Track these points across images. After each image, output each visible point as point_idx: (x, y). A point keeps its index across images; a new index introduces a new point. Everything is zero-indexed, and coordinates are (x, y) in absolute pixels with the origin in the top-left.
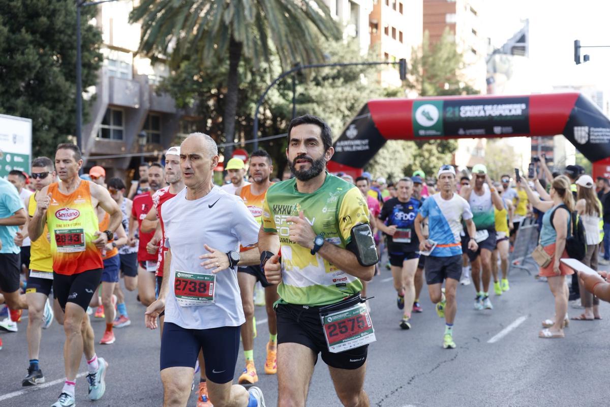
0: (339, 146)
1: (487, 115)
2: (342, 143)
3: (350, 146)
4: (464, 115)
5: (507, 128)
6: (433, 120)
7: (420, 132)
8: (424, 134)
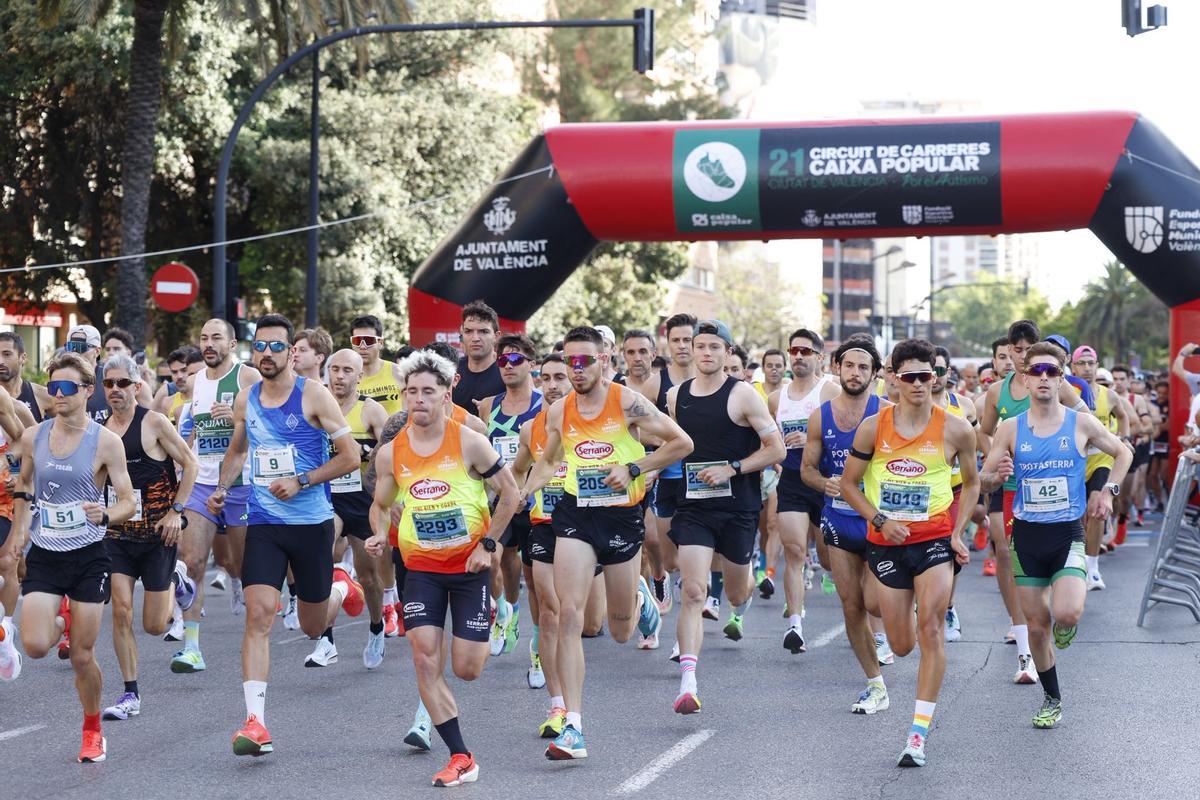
0: (462, 257)
1: (884, 170)
2: (471, 246)
3: (496, 255)
4: (819, 172)
5: (938, 208)
6: (732, 185)
7: (694, 217)
8: (706, 223)
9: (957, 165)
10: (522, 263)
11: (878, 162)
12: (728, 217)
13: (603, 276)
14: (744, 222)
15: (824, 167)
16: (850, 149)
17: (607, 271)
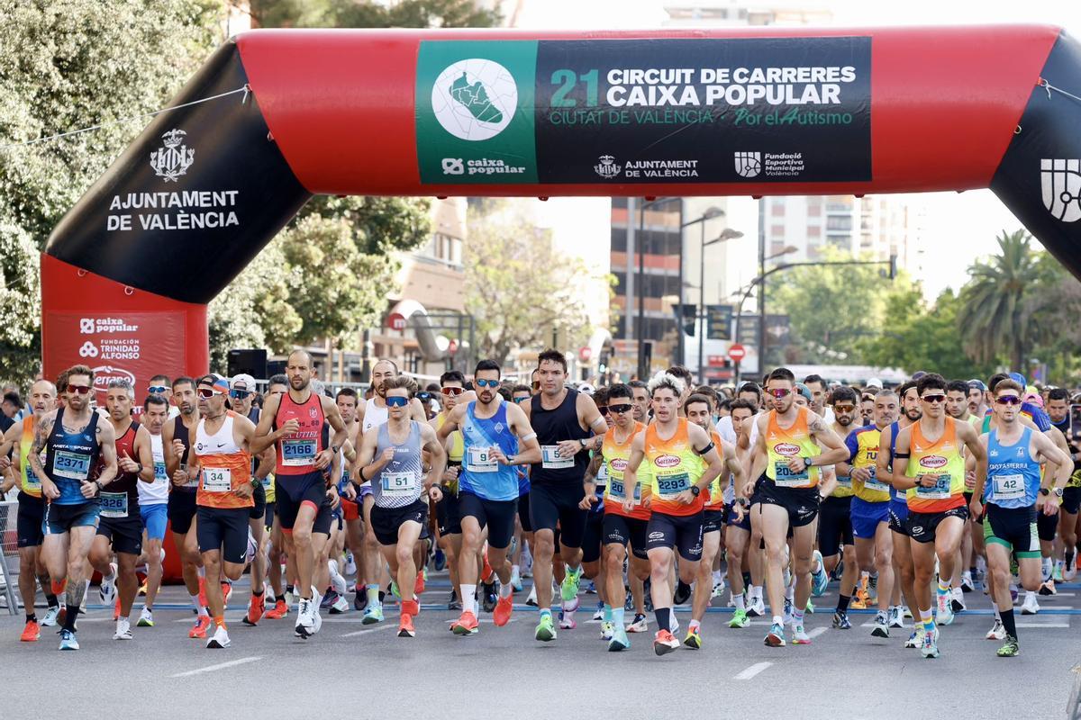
0: (119, 212)
1: (710, 102)
2: (132, 198)
3: (166, 210)
4: (622, 102)
5: (783, 156)
6: (498, 119)
7: (445, 161)
8: (461, 171)
9: (810, 95)
10: (202, 222)
11: (701, 90)
12: (492, 163)
13: (311, 243)
14: (514, 170)
15: (626, 96)
16: (663, 72)
17: (317, 236)
